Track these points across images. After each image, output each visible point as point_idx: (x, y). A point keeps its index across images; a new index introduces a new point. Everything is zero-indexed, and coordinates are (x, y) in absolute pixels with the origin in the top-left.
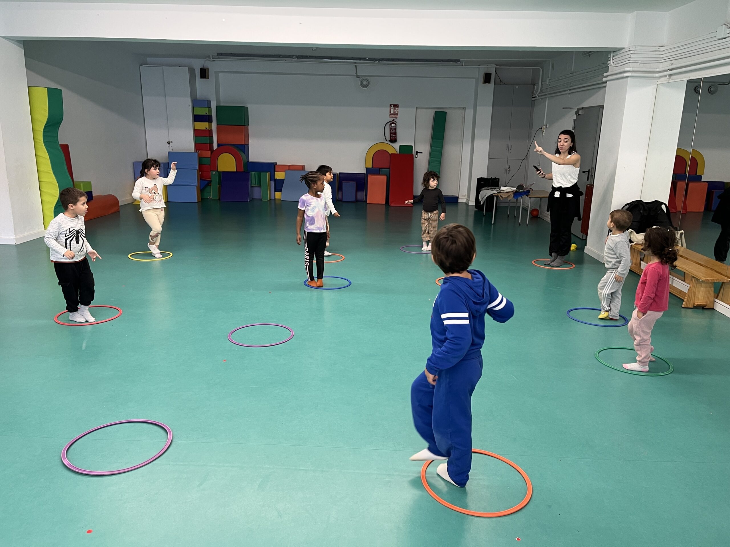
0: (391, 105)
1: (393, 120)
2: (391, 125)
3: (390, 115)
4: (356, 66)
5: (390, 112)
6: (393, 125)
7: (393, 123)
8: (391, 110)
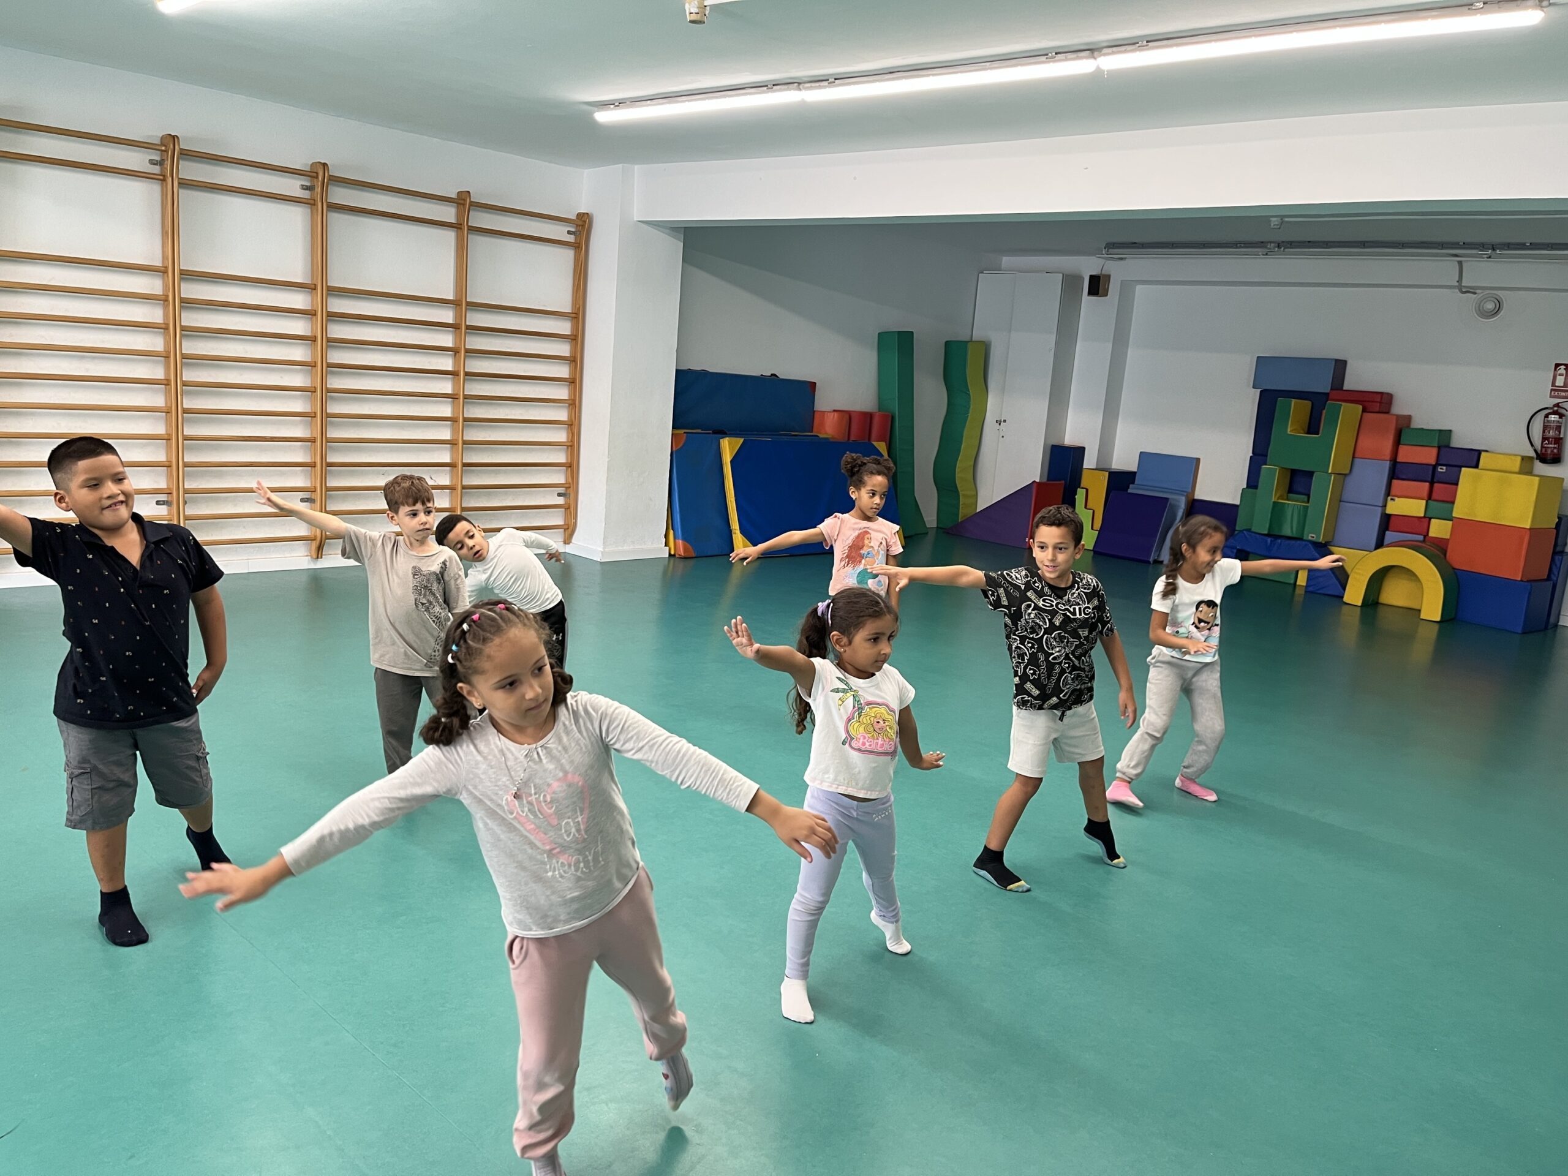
0: (1557, 365)
1: (1557, 405)
2: (1547, 416)
3: (1552, 390)
4: (1460, 263)
5: (1553, 384)
6: (1553, 418)
7: (1555, 413)
8: (1558, 377)
